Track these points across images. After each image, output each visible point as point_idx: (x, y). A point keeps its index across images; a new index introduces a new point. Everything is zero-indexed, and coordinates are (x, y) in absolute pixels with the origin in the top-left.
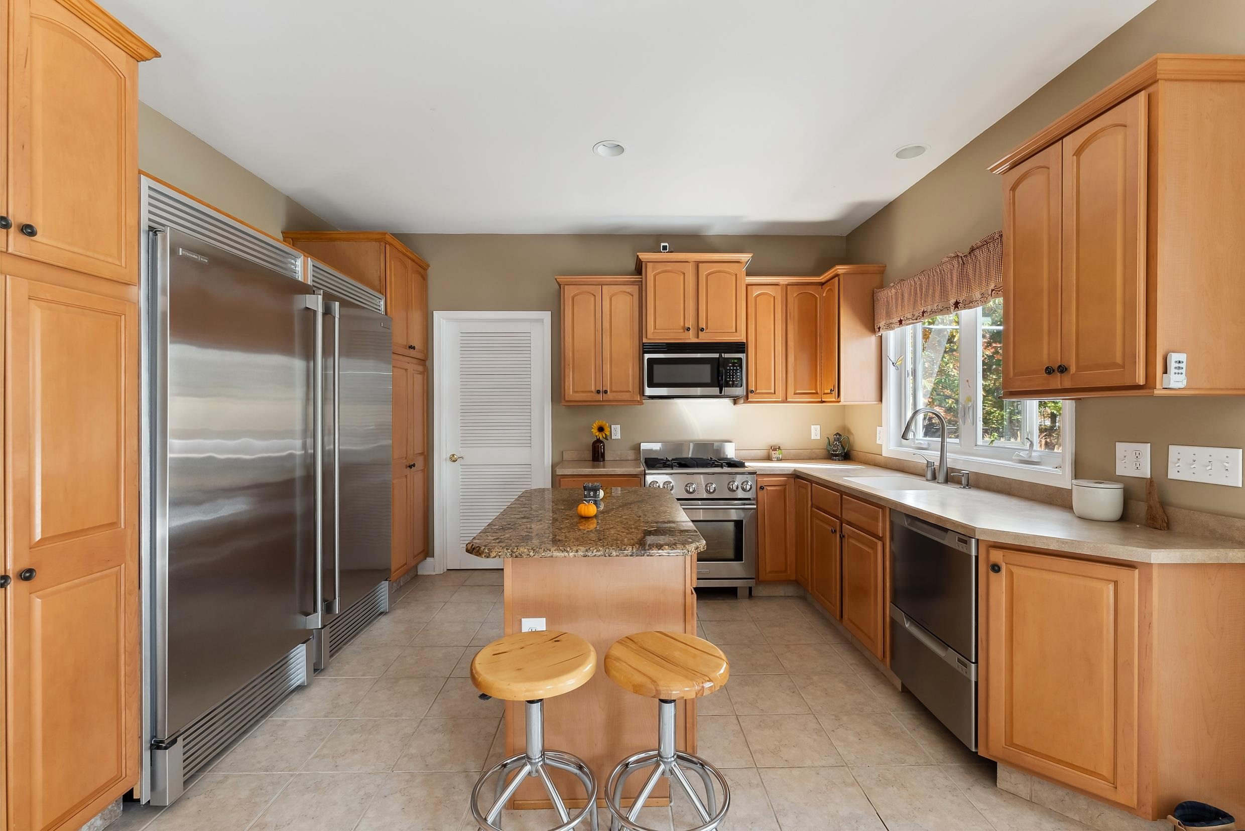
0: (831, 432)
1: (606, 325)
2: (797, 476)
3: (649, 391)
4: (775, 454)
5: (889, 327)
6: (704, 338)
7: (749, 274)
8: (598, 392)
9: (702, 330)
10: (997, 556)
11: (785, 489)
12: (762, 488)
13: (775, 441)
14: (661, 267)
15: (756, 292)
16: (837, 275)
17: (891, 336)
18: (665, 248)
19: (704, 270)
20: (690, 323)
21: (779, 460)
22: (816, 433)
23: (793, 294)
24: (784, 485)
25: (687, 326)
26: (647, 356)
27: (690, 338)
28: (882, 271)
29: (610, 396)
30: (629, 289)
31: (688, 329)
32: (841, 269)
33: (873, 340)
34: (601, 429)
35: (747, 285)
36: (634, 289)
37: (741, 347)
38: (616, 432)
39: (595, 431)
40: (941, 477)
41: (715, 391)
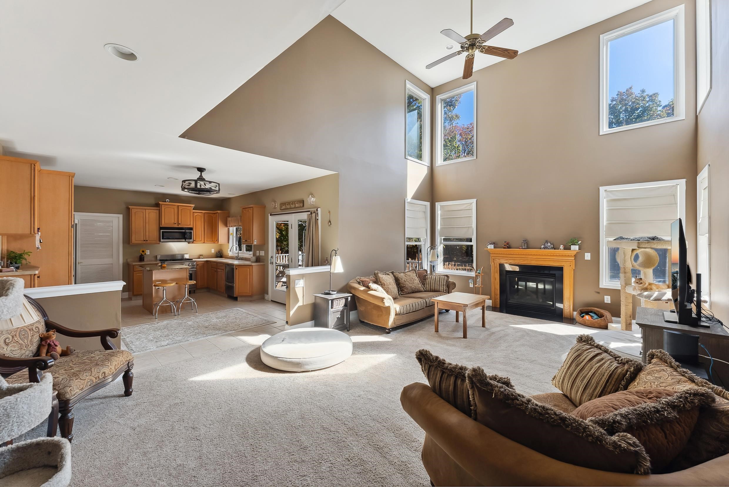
0: (217, 250)
1: (147, 221)
2: (207, 261)
3: (162, 240)
4: (201, 257)
5: (230, 227)
6: (180, 226)
7: (194, 209)
8: (144, 241)
9: (180, 224)
10: (237, 267)
11: (204, 266)
12: (198, 265)
13: (201, 253)
14: (167, 206)
15: (196, 214)
16: (218, 213)
17: (231, 228)
18: (168, 201)
19: (180, 208)
20: (176, 222)
21: (202, 258)
22: (213, 251)
23: (206, 215)
24: (203, 264)
25: (175, 223)
26: (161, 231)
27: (176, 226)
28: (229, 213)
29: (148, 242)
30: (155, 211)
31: (175, 224)
32: (219, 212)
33: (227, 229)
34: (143, 251)
35: (193, 212)
36: (158, 211)
37: (191, 229)
38: (148, 252)
39: (141, 252)
40: (238, 259)
41: (184, 240)
